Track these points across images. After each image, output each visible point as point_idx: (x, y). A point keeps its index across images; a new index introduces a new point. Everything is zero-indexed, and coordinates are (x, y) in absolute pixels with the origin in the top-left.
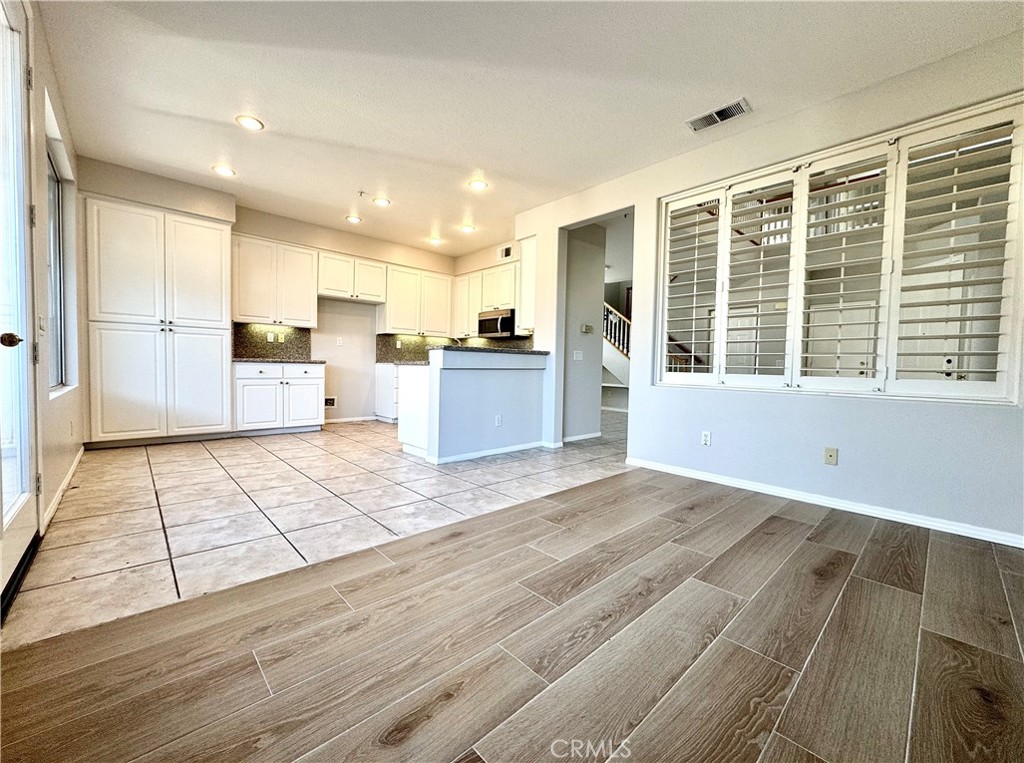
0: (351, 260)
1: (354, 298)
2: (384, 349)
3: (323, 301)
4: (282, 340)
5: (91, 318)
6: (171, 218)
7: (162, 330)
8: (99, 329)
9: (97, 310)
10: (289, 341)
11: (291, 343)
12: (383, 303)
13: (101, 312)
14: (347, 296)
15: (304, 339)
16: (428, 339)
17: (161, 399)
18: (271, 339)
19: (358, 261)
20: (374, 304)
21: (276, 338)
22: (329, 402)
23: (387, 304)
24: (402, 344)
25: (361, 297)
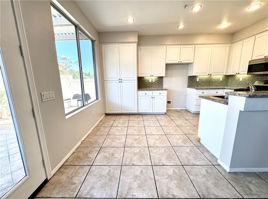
0: (179, 47)
1: (180, 62)
2: (191, 82)
3: (168, 66)
4: (154, 81)
5: (104, 80)
6: (120, 45)
7: (119, 82)
8: (106, 83)
9: (105, 77)
10: (156, 81)
11: (157, 82)
12: (192, 63)
13: (106, 78)
14: (177, 62)
15: (161, 80)
16: (213, 76)
17: (120, 103)
18: (150, 81)
19: (182, 46)
20: (188, 64)
21: (152, 81)
22: (169, 102)
23: (194, 64)
24: (199, 80)
25: (183, 62)
